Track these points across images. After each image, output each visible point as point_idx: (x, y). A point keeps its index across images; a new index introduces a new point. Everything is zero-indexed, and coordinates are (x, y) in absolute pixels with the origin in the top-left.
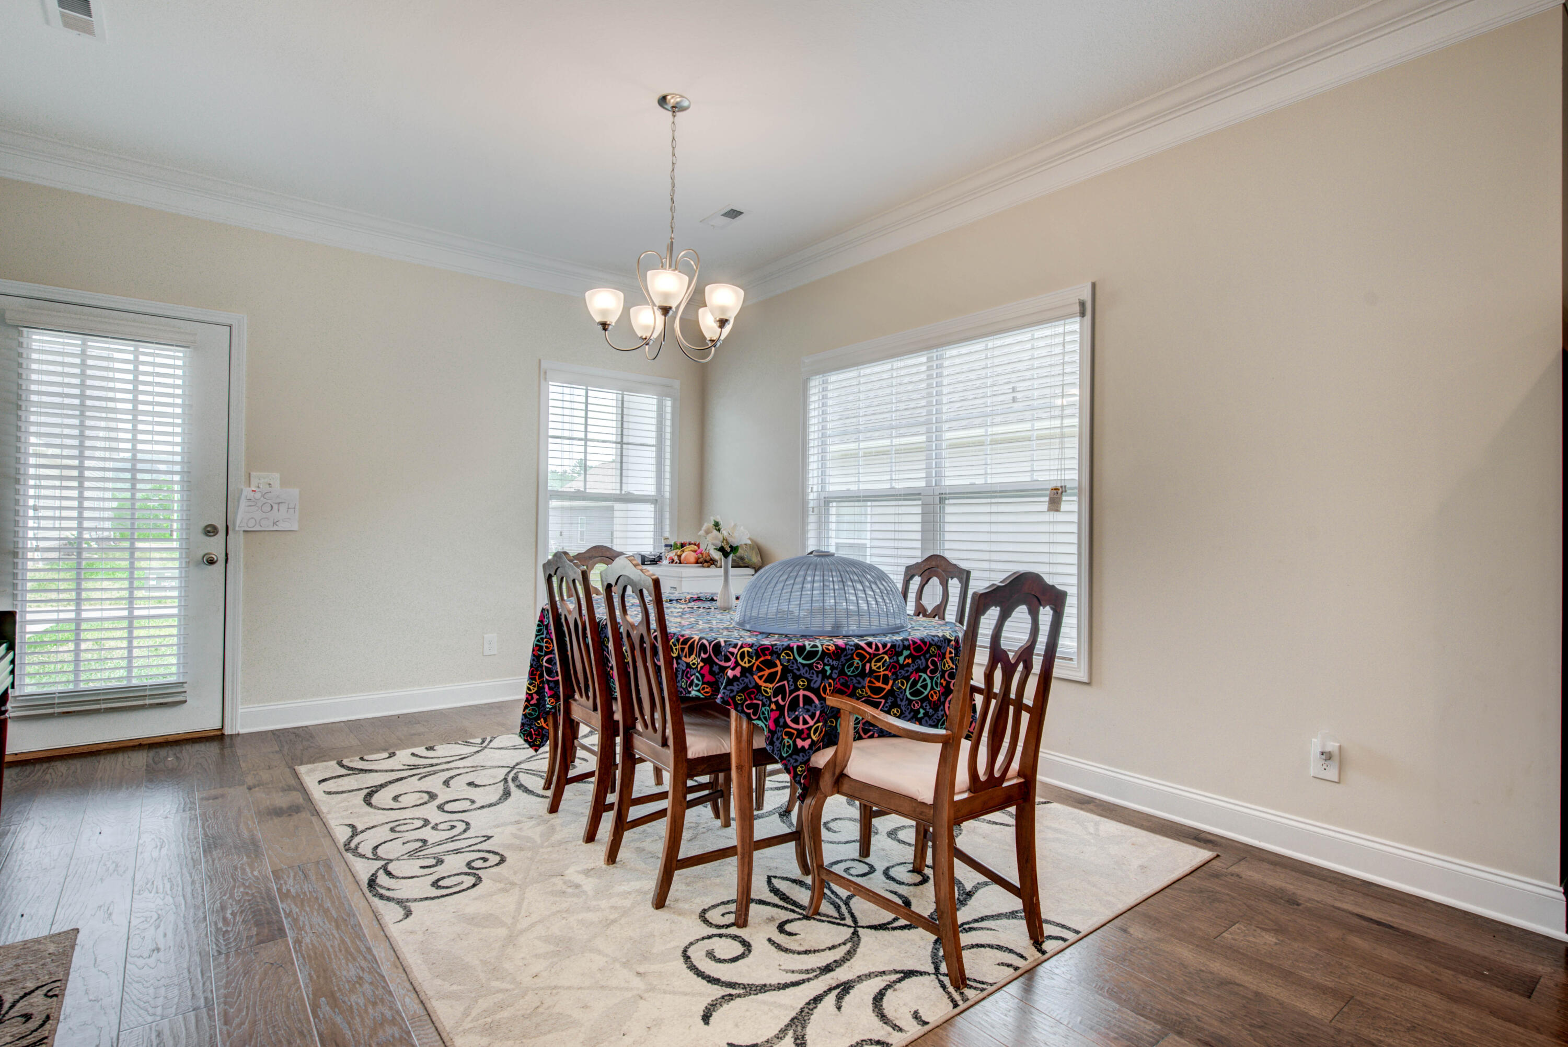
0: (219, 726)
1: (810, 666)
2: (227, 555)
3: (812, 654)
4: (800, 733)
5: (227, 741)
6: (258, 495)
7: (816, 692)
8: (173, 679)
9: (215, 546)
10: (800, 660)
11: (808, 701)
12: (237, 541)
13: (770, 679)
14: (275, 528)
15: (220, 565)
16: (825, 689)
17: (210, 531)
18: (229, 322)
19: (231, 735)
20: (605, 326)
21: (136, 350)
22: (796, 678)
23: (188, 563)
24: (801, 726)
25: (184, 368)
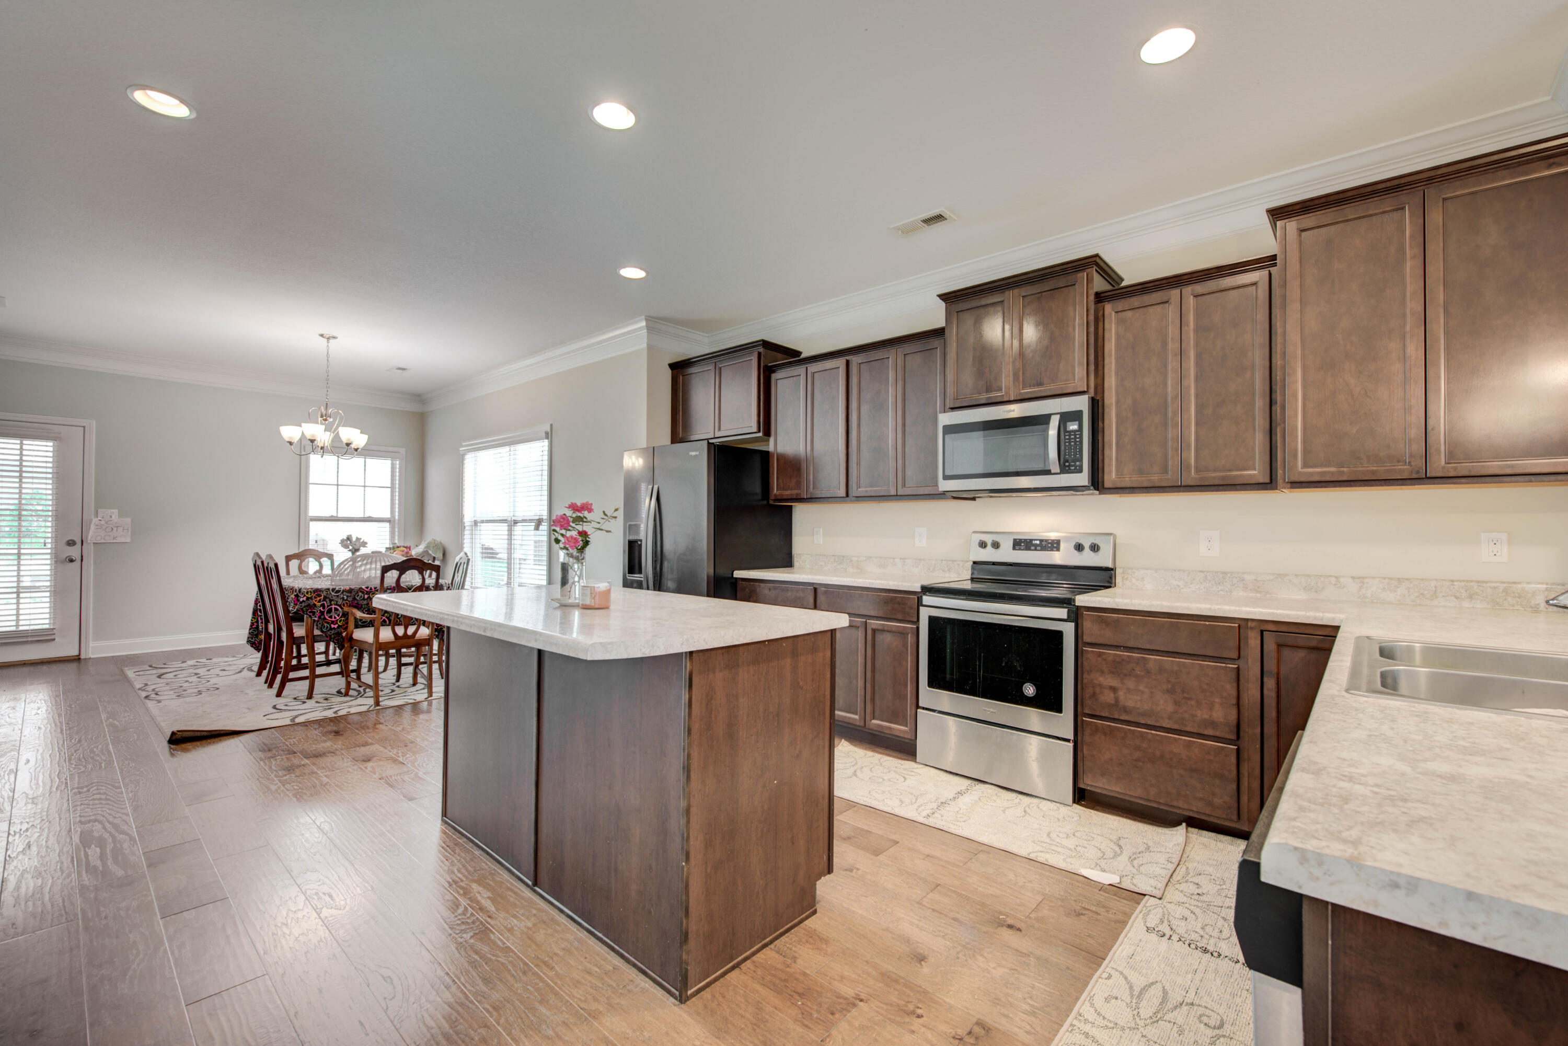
0: (76, 653)
1: (338, 596)
2: (82, 557)
3: (338, 591)
4: (333, 622)
5: (82, 661)
6: (103, 522)
7: (340, 606)
8: (47, 626)
9: (74, 552)
10: (333, 594)
11: (336, 610)
12: (89, 551)
13: (319, 601)
14: (115, 541)
15: (77, 564)
16: (344, 605)
17: (71, 543)
18: (83, 425)
19: (85, 659)
20: (291, 443)
21: (21, 444)
22: (331, 601)
23: (56, 562)
24: (333, 619)
25: (53, 451)
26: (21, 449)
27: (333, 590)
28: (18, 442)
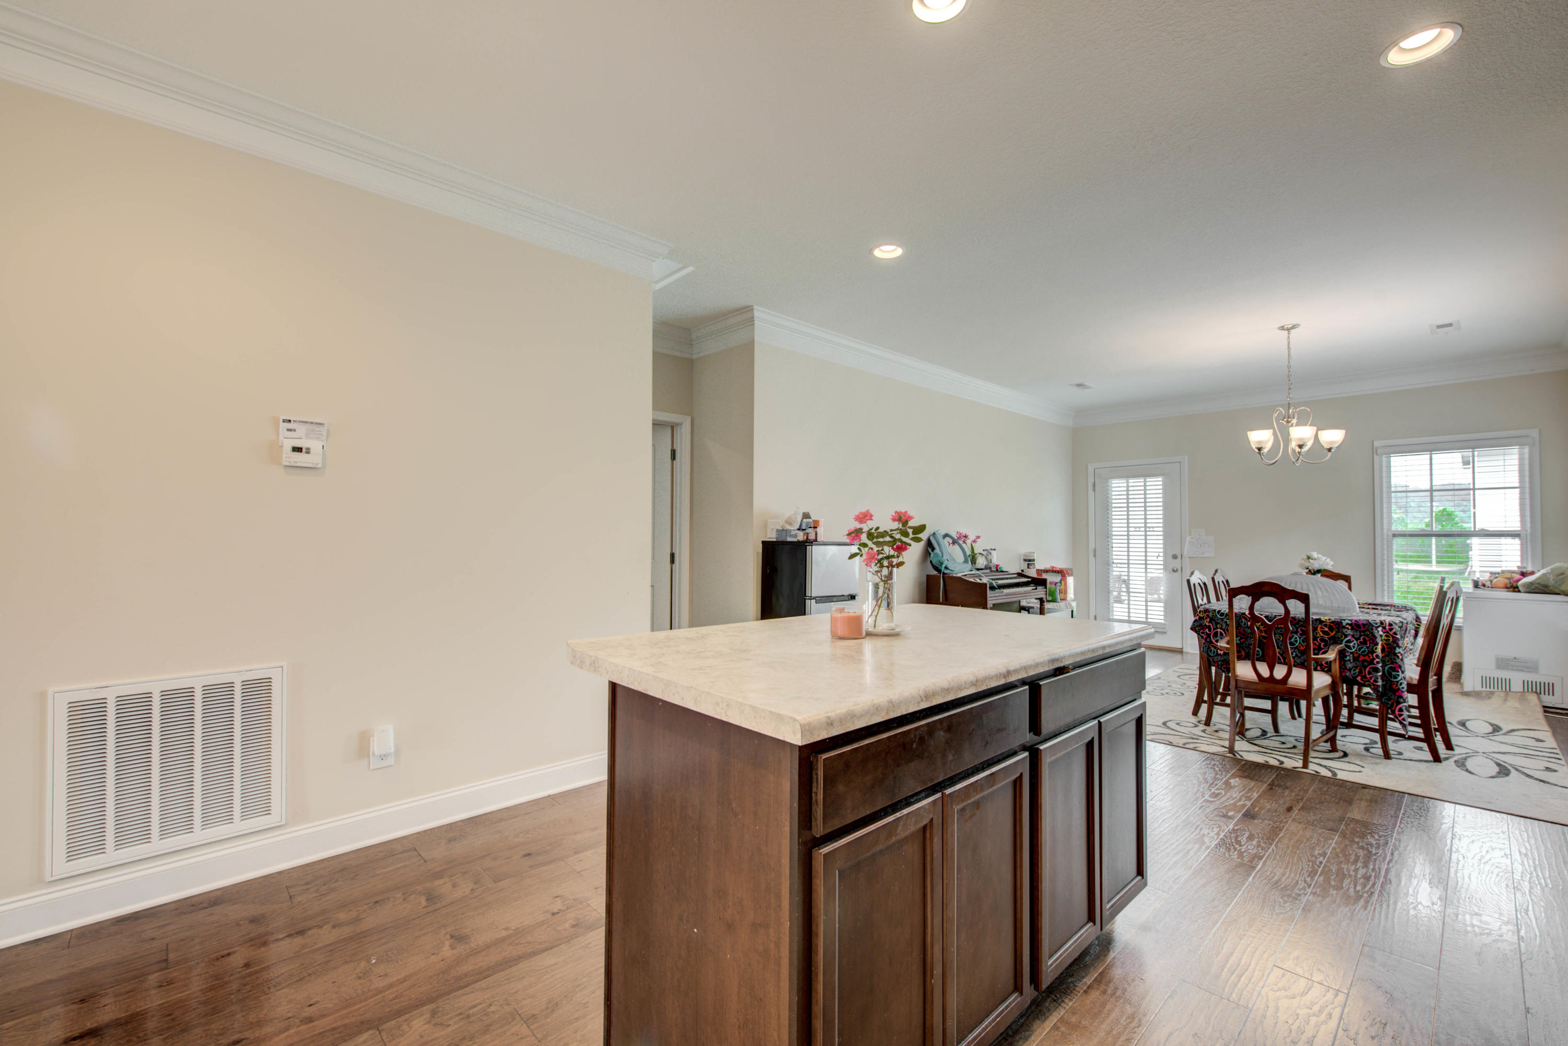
0: (1181, 647)
2: (1182, 568)
6: (1195, 541)
8: (1161, 621)
9: (1177, 564)
10: (1218, 616)
12: (1187, 563)
14: (1203, 556)
15: (1179, 574)
17: (1175, 557)
18: (1180, 461)
21: (1145, 482)
22: (1217, 624)
23: (1166, 572)
25: (1163, 485)
26: (1145, 486)
27: (1219, 611)
28: (1143, 480)
